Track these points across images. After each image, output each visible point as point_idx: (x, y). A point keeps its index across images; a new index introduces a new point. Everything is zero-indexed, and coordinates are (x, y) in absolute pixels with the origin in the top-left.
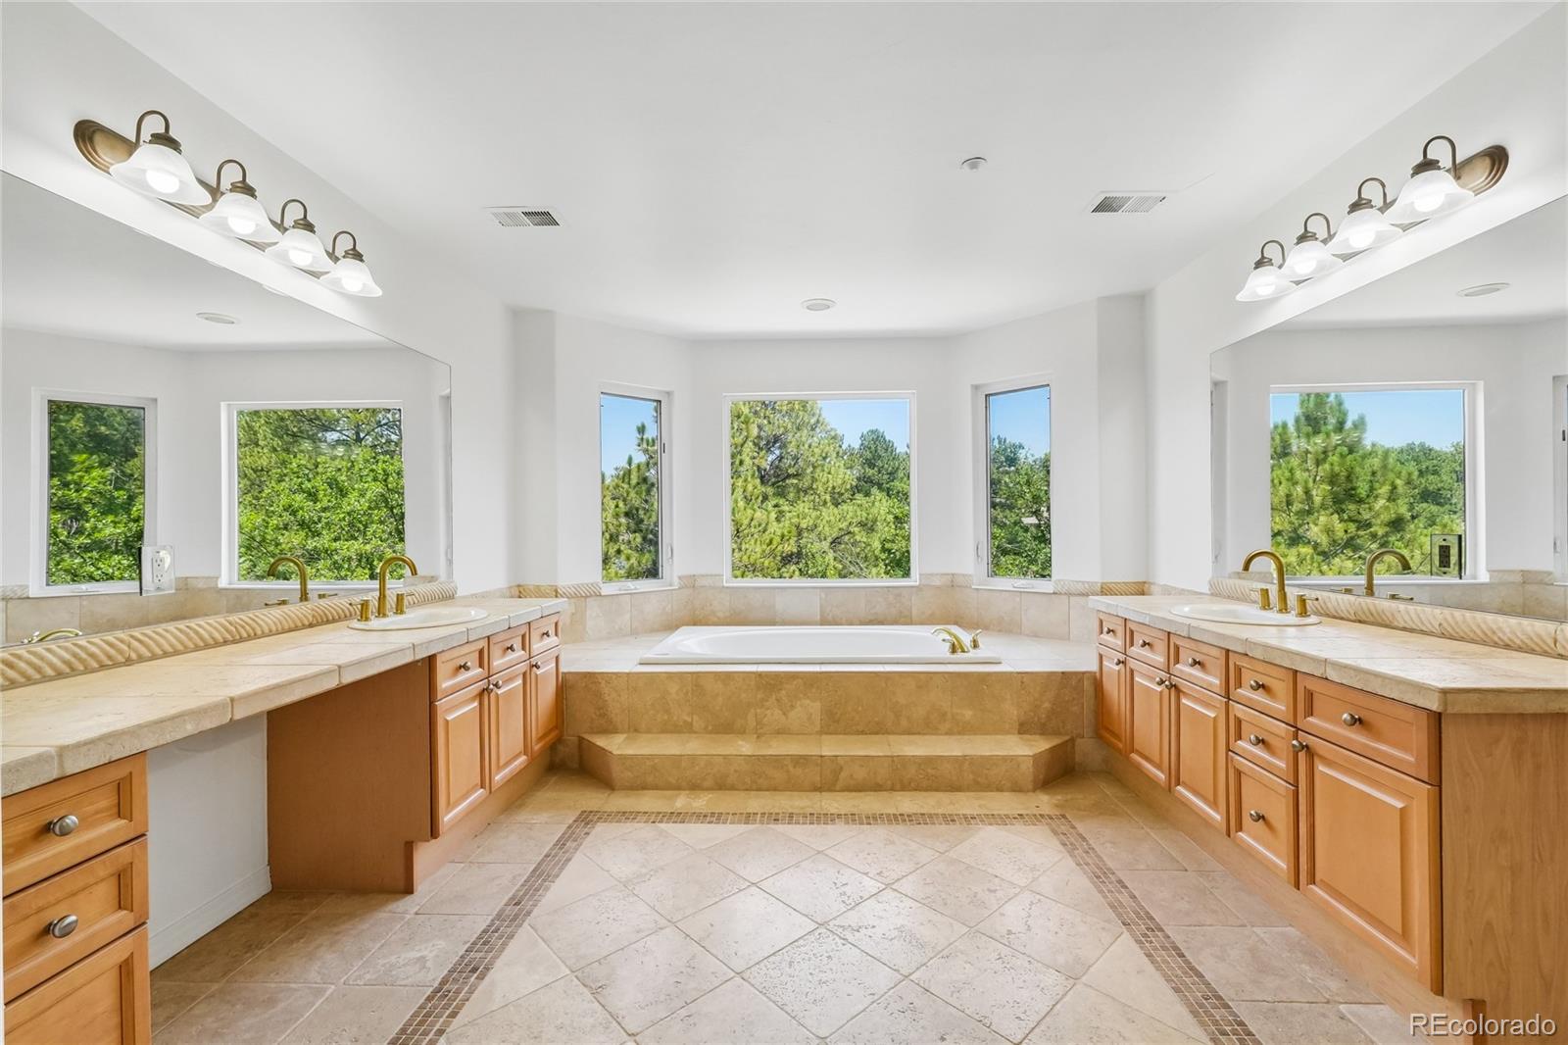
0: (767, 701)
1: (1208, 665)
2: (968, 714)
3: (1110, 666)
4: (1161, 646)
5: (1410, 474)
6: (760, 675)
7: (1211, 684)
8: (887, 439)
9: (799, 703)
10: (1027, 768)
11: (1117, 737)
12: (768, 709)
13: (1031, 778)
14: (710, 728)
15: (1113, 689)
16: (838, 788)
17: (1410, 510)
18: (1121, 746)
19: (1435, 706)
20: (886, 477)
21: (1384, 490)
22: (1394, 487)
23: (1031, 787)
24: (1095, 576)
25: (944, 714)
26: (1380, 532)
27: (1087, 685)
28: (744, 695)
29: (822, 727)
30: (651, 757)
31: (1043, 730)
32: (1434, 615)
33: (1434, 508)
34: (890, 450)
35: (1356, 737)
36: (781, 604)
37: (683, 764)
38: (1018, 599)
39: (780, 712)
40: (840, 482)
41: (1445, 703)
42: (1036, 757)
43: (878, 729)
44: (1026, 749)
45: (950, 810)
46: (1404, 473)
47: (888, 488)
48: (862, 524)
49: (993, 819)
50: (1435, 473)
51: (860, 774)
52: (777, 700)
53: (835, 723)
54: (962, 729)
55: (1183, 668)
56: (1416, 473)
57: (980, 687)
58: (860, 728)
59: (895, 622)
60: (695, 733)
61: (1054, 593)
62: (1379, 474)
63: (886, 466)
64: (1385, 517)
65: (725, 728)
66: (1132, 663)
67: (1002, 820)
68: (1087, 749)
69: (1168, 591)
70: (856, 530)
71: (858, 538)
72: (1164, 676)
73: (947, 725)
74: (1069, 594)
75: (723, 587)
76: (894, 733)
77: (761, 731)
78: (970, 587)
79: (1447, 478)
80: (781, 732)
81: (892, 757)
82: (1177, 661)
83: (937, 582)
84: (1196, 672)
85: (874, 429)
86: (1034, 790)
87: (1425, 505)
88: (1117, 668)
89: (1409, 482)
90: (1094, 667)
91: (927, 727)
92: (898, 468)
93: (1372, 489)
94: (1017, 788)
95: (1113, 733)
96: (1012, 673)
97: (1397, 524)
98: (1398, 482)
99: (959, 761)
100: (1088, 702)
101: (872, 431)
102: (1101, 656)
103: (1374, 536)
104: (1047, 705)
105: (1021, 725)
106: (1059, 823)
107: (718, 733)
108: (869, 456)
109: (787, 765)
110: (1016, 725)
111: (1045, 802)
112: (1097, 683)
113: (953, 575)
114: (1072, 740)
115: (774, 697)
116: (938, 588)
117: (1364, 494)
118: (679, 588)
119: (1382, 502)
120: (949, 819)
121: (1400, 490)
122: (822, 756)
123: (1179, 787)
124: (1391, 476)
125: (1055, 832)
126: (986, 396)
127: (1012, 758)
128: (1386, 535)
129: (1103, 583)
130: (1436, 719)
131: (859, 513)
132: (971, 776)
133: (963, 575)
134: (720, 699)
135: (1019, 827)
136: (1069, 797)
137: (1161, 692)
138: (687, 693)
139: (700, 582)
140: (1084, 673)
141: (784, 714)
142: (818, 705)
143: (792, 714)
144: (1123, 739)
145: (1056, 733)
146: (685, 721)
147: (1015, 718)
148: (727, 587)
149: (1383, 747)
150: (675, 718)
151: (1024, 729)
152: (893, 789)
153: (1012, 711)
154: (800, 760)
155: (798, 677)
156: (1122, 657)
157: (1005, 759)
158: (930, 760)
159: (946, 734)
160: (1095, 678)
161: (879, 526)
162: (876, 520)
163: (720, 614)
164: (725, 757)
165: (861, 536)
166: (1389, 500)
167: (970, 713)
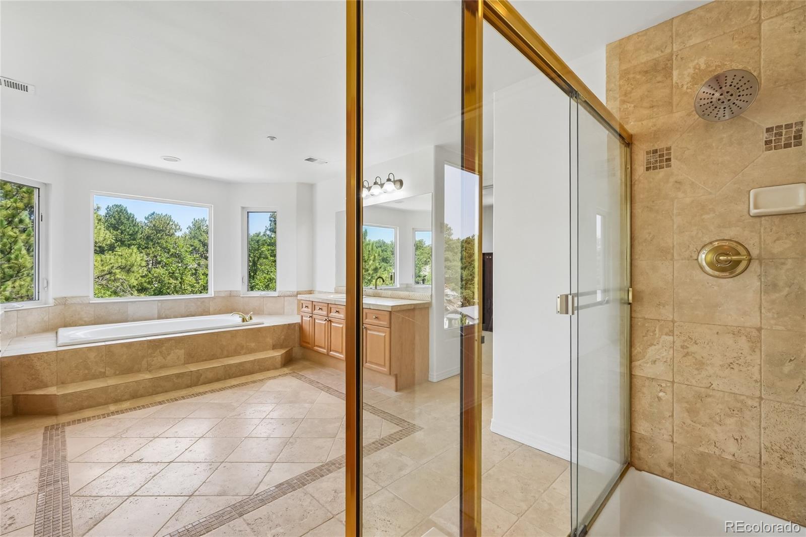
0: (154, 353)
1: (340, 312)
2: (253, 345)
3: (307, 319)
4: (325, 309)
5: (379, 252)
6: (150, 341)
7: (341, 317)
8: (129, 212)
9: (172, 352)
10: (279, 359)
11: (309, 343)
12: (154, 357)
13: (280, 363)
14: (118, 372)
15: (307, 327)
16: (199, 384)
17: (379, 265)
18: (310, 346)
19: (390, 310)
20: (128, 237)
21: (372, 258)
22: (375, 257)
23: (280, 366)
24: (294, 288)
25: (243, 346)
26: (371, 273)
27: (297, 328)
28: (140, 353)
29: (184, 361)
30: (87, 391)
31: (282, 347)
32: (390, 292)
33: (385, 264)
34: (131, 219)
35: (376, 322)
36: (131, 310)
37: (109, 390)
38: (262, 300)
39: (162, 358)
40: (101, 239)
41: (392, 309)
42: (282, 355)
43: (213, 357)
44: (278, 354)
45: (252, 380)
46: (378, 252)
47: (129, 244)
48: (122, 268)
49: (270, 378)
50: (386, 251)
51: (210, 375)
52: (160, 352)
53: (191, 358)
54: (251, 351)
55: (333, 314)
56: (381, 252)
57: (258, 333)
58: (204, 358)
59: (201, 315)
60: (107, 377)
61: (278, 296)
62: (371, 251)
63: (128, 230)
64: (372, 267)
65: (129, 371)
66: (314, 316)
67: (274, 378)
68: (297, 351)
69: (320, 292)
70: (118, 271)
71: (118, 276)
72: (326, 318)
73: (244, 351)
74: (284, 296)
75: (89, 303)
76: (222, 358)
77: (151, 368)
78: (240, 296)
79: (389, 253)
80: (163, 367)
81: (225, 365)
82: (330, 312)
83: (223, 295)
84: (337, 314)
85: (119, 204)
86: (281, 368)
87: (383, 263)
88: (309, 319)
89: (379, 255)
90: (299, 321)
91: (236, 353)
92: (137, 232)
93: (369, 257)
94: (276, 368)
95: (307, 342)
96: (270, 326)
97: (376, 270)
98: (376, 255)
99: (253, 362)
100: (297, 334)
101: (117, 206)
102: (302, 316)
103: (369, 274)
104: (283, 337)
105: (273, 346)
106: (293, 374)
107: (123, 374)
108: (114, 222)
109: (173, 379)
110: (272, 347)
111: (286, 370)
112: (300, 327)
113: (231, 291)
114: (292, 348)
115: (158, 351)
116: (223, 297)
117: (366, 260)
118: (55, 305)
119: (371, 262)
120: (254, 382)
121: (377, 258)
122: (191, 371)
123: (331, 352)
124: (374, 252)
125: (293, 376)
126: (248, 212)
127: (273, 357)
128: (373, 274)
129: (297, 291)
130: (390, 312)
131: (120, 260)
132: (258, 367)
133: (236, 291)
134: (125, 356)
135: (280, 378)
136: (294, 367)
137: (325, 324)
138: (102, 356)
139: (69, 302)
140: (295, 323)
141: (164, 358)
142: (183, 351)
143: (169, 358)
144: (311, 343)
145: (286, 347)
146: (100, 372)
147: (271, 344)
148: (92, 303)
149: (381, 322)
150: (93, 371)
151: (274, 347)
152: (225, 379)
153: (270, 341)
154: (178, 376)
155: (172, 340)
156: (311, 315)
157: (270, 358)
158: (241, 364)
159: (244, 354)
160: (300, 325)
161: (135, 268)
162: (133, 265)
163: (86, 319)
164: (136, 382)
165: (120, 275)
166: (373, 261)
167: (254, 344)
